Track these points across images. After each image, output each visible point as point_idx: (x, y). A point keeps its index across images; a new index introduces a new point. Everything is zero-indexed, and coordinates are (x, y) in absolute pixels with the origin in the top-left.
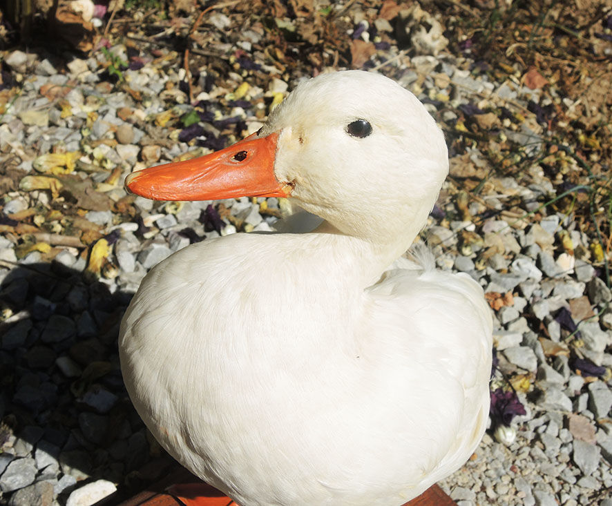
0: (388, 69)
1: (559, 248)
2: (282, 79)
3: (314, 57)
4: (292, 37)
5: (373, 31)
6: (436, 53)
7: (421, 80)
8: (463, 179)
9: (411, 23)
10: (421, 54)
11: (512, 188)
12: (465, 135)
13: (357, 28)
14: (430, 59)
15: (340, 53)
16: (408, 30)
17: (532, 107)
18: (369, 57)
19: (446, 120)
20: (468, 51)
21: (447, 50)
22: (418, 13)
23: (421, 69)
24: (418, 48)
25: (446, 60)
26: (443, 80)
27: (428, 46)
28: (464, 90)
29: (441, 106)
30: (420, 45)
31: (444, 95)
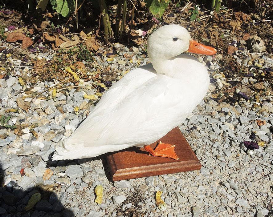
0: (241, 55)
2: (202, 57)
4: (207, 44)
5: (238, 44)
6: (261, 52)
7: (252, 60)
8: (260, 90)
9: (253, 41)
10: (255, 52)
12: (265, 77)
13: (233, 42)
14: (258, 53)
15: (224, 50)
16: (252, 43)
18: (235, 51)
19: (259, 73)
21: (266, 51)
22: (256, 37)
23: (253, 57)
24: (254, 49)
25: (265, 55)
26: (262, 61)
27: (258, 49)
28: (269, 64)
29: (258, 68)
30: (255, 48)
31: (260, 65)
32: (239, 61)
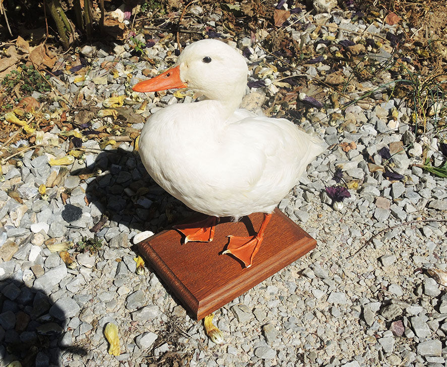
0: (297, 25)
1: (390, 117)
2: (234, 41)
3: (251, 25)
4: (238, 14)
5: (291, 2)
6: (329, 10)
7: (318, 29)
8: (337, 85)
10: (320, 12)
11: (368, 87)
12: (342, 59)
13: (280, 1)
14: (325, 15)
15: (267, 19)
17: (389, 36)
18: (286, 19)
19: (332, 51)
20: (352, 6)
21: (338, 7)
23: (319, 22)
24: (318, 9)
25: (336, 14)
26: (333, 27)
27: (323, 7)
28: (346, 31)
29: (329, 43)
30: (319, 7)
31: (332, 37)
32: (296, 36)
